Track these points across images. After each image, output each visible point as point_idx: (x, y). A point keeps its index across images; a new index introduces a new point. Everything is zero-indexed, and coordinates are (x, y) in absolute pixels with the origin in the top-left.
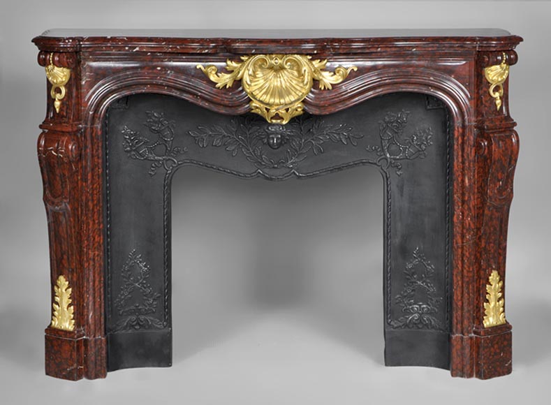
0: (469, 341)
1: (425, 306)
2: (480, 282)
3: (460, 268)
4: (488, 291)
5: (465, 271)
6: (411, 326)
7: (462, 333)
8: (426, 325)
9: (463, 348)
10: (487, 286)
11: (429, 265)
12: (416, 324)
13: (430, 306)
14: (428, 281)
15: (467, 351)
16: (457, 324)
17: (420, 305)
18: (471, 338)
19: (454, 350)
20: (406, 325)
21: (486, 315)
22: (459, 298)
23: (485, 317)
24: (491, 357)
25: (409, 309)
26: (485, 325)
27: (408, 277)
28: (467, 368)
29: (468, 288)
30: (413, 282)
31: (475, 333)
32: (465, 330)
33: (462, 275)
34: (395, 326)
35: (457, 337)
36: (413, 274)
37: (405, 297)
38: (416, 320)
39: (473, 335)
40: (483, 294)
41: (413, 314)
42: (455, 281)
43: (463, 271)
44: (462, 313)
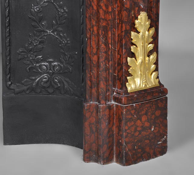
0: (108, 110)
1: (56, 63)
2: (122, 27)
3: (95, 8)
4: (134, 41)
5: (101, 11)
6: (39, 90)
7: (98, 100)
8: (58, 88)
9: (98, 122)
10: (133, 33)
11: (61, 7)
12: (44, 87)
14: (60, 29)
15: (104, 125)
16: (91, 87)
17: (50, 62)
18: (110, 108)
19: (86, 124)
20: (32, 90)
21: (130, 75)
22: (95, 51)
23: (128, 78)
24: (137, 134)
25: (35, 67)
26: (129, 89)
27: (33, 24)
28: (104, 150)
29: (105, 36)
30: (41, 31)
31: (116, 99)
32: (101, 97)
33: (98, 18)
34: (17, 90)
35: (90, 105)
36: (41, 20)
37: (31, 50)
38: (46, 82)
39: (113, 102)
40: (126, 44)
41: (41, 74)
42: (88, 26)
43: (98, 12)
44: (98, 72)
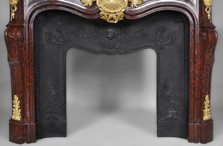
0: (197, 126)
1: (174, 111)
2: (202, 99)
3: (193, 94)
4: (205, 104)
5: (195, 95)
6: (168, 120)
7: (194, 123)
8: (175, 119)
9: (194, 130)
10: (205, 102)
11: (176, 93)
12: (170, 119)
13: (177, 111)
14: (176, 100)
15: (196, 131)
16: (191, 119)
17: (172, 111)
19: (190, 131)
22: (193, 107)
23: (204, 116)
24: (207, 134)
25: (167, 112)
26: (204, 120)
27: (167, 98)
28: (196, 139)
29: (197, 102)
30: (169, 101)
32: (195, 122)
33: (194, 97)
34: (162, 120)
35: (191, 125)
36: (170, 97)
37: (166, 107)
38: (171, 117)
39: (198, 124)
40: (203, 105)
41: (169, 115)
42: (191, 100)
43: (194, 95)
44: (194, 114)
